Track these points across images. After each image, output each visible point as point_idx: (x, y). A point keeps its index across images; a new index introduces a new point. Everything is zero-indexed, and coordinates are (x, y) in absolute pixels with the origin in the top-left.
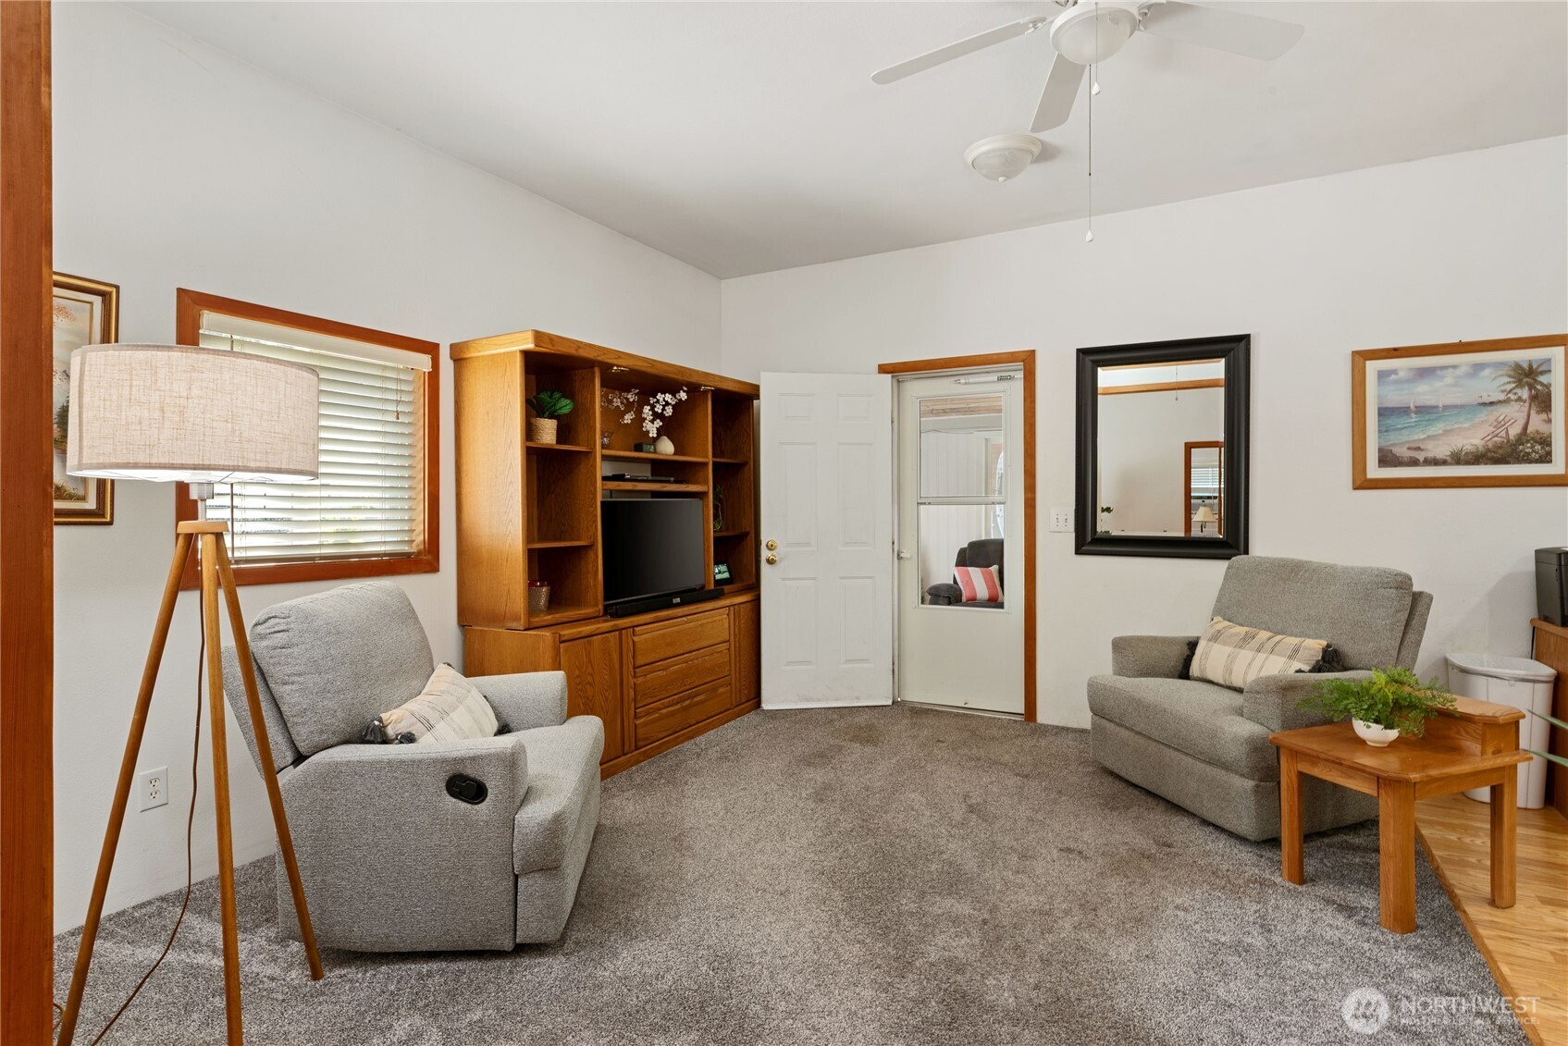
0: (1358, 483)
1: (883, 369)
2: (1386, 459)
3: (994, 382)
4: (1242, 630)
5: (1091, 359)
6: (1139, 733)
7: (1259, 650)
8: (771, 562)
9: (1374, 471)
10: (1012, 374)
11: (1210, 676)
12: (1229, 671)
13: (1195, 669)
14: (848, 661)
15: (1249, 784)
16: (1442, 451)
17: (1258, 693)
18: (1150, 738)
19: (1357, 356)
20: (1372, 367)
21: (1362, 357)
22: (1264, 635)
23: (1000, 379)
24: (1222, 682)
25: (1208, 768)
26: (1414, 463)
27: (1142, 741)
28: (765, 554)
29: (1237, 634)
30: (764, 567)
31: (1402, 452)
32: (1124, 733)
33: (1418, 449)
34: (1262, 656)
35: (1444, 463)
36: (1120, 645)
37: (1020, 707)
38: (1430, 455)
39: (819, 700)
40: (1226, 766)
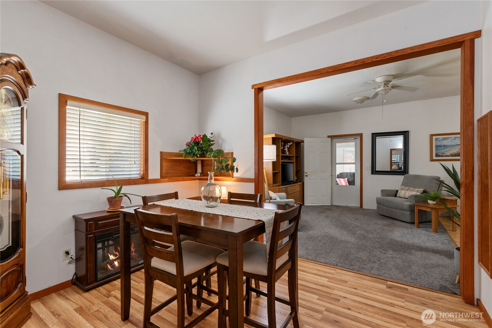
0: (431, 160)
1: (329, 137)
2: (437, 155)
4: (408, 188)
5: (375, 136)
6: (387, 206)
7: (411, 191)
8: (306, 176)
9: (434, 158)
10: (357, 138)
11: (401, 196)
12: (405, 195)
13: (398, 195)
14: (322, 196)
15: (409, 213)
16: (448, 154)
17: (411, 197)
18: (389, 207)
19: (431, 136)
20: (434, 137)
21: (432, 136)
22: (412, 188)
23: (354, 139)
24: (403, 197)
25: (401, 211)
26: (443, 156)
27: (388, 208)
28: (305, 174)
29: (406, 189)
30: (305, 177)
31: (440, 154)
32: (384, 207)
33: (444, 153)
34: (411, 192)
35: (449, 156)
36: (382, 191)
37: (359, 206)
38: (446, 155)
39: (316, 204)
40: (404, 210)
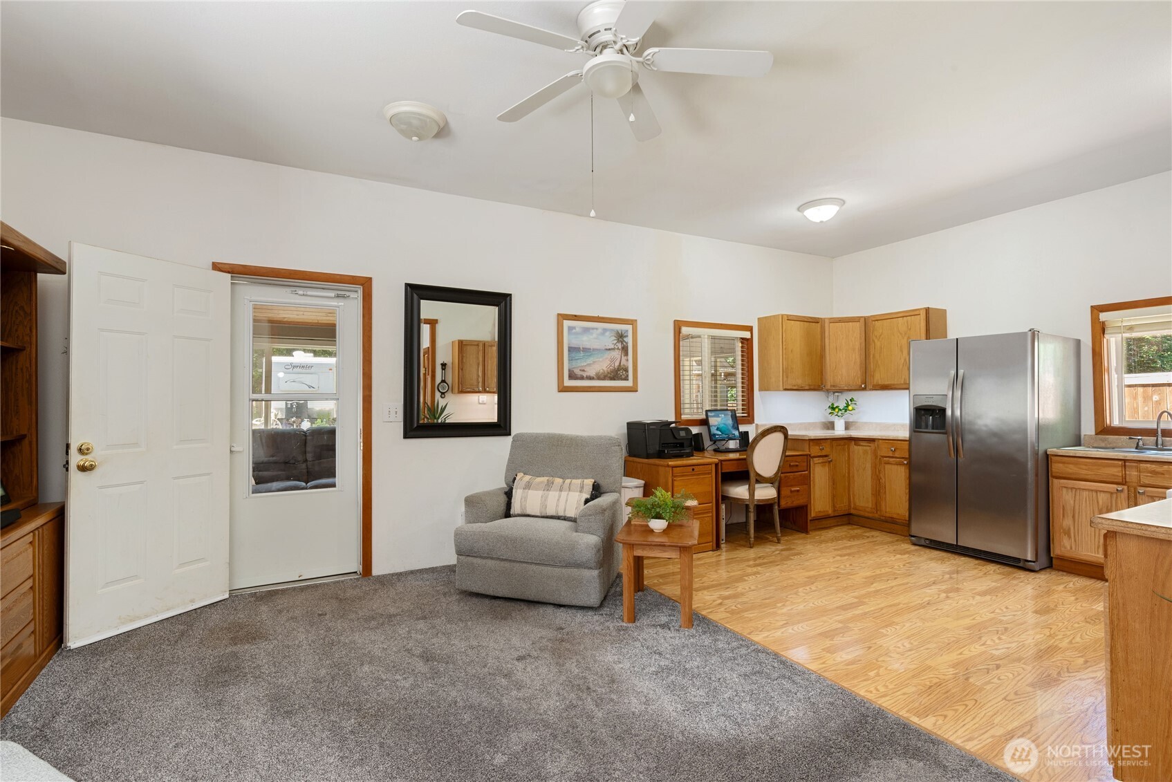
0: (560, 389)
1: (217, 267)
2: (572, 376)
3: (331, 298)
4: (545, 479)
5: (416, 293)
6: (506, 560)
7: (561, 490)
8: (82, 469)
9: (568, 383)
10: (348, 294)
11: (529, 512)
12: (544, 505)
13: (516, 508)
14: (182, 565)
15: (595, 573)
16: (592, 373)
17: (590, 515)
18: (514, 561)
19: (560, 317)
20: (567, 323)
21: (562, 317)
22: (558, 481)
23: (338, 296)
24: (539, 514)
25: (564, 570)
26: (582, 378)
27: (507, 565)
28: (75, 459)
29: (542, 482)
30: (75, 477)
31: (577, 372)
32: (490, 563)
33: (584, 371)
34: (564, 494)
35: (590, 378)
36: (471, 502)
37: (355, 565)
38: (588, 374)
39: (146, 616)
40: (578, 565)
